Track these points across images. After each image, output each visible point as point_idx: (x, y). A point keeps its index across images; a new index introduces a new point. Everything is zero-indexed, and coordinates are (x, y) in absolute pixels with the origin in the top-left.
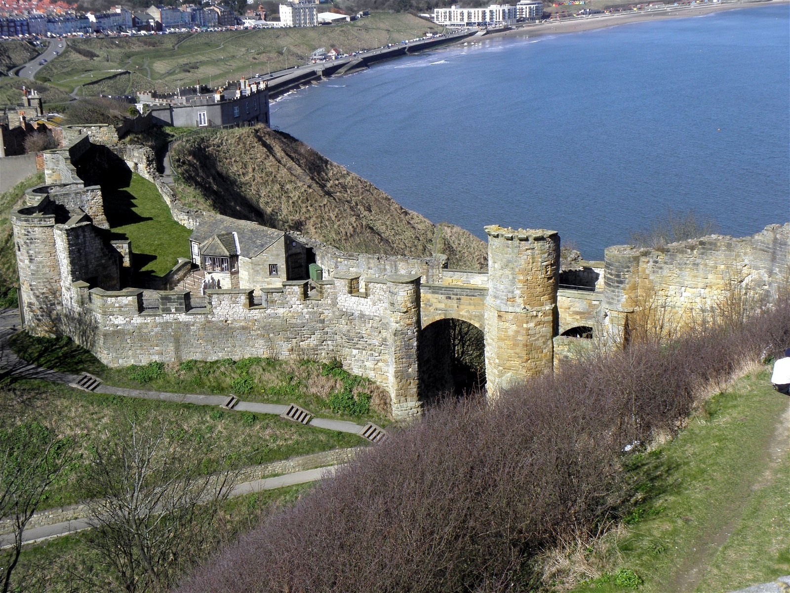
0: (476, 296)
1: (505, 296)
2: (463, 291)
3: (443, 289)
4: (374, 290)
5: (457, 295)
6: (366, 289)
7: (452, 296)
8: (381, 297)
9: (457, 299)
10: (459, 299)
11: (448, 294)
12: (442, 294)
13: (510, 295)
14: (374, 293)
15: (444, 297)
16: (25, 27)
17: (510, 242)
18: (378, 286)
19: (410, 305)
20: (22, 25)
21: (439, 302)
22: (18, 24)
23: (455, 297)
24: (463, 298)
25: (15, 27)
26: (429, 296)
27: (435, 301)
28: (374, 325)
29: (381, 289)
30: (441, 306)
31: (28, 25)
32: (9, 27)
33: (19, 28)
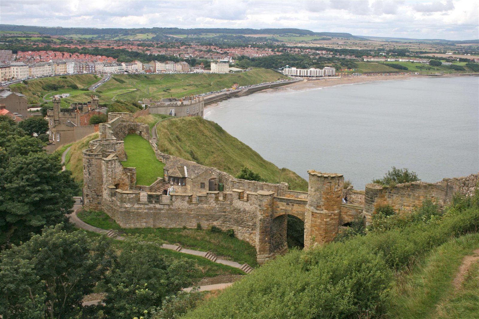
0: (301, 204)
1: (316, 205)
2: (295, 202)
3: (285, 200)
4: (251, 198)
6: (247, 198)
8: (254, 202)
10: (293, 205)
11: (287, 202)
14: (251, 200)
15: (285, 203)
16: (94, 68)
17: (319, 179)
18: (253, 196)
19: (268, 206)
20: (92, 67)
21: (283, 206)
22: (91, 66)
23: (291, 204)
24: (295, 205)
25: (89, 67)
26: (278, 203)
27: (281, 205)
28: (250, 216)
29: (255, 198)
30: (284, 208)
31: (95, 67)
32: (86, 68)
33: (90, 68)
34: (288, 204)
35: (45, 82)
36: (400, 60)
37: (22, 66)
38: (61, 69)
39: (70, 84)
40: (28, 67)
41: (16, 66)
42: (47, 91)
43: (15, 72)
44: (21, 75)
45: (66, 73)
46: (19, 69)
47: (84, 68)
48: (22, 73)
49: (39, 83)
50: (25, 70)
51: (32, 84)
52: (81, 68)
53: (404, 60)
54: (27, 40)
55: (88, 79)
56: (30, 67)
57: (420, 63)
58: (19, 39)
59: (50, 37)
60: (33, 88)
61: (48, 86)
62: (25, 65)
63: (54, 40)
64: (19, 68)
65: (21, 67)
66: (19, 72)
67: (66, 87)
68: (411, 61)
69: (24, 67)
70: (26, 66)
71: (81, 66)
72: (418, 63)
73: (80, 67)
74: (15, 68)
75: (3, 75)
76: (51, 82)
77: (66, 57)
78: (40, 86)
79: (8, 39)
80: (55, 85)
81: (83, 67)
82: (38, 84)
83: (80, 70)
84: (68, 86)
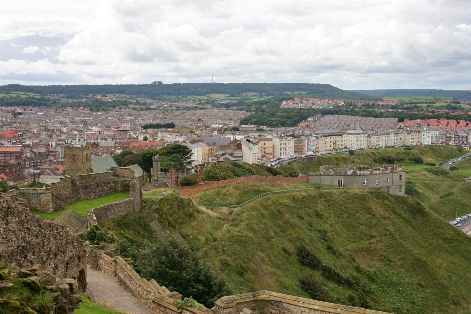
16: (465, 139)
20: (463, 137)
22: (461, 137)
25: (459, 138)
31: (467, 137)
32: (455, 138)
33: (461, 139)
35: (379, 153)
37: (359, 134)
38: (412, 139)
39: (414, 157)
40: (367, 135)
41: (351, 134)
42: (378, 164)
43: (350, 141)
44: (356, 145)
45: (419, 144)
46: (355, 138)
47: (453, 139)
48: (357, 143)
49: (370, 154)
50: (362, 139)
51: (359, 155)
52: (448, 139)
54: (428, 106)
55: (447, 152)
56: (369, 136)
58: (419, 105)
59: (459, 103)
60: (359, 159)
61: (382, 158)
62: (362, 133)
63: (463, 106)
64: (355, 136)
65: (357, 136)
66: (355, 141)
67: (407, 160)
69: (362, 135)
70: (364, 134)
71: (449, 136)
73: (446, 137)
74: (351, 136)
75: (332, 144)
76: (387, 154)
77: (461, 126)
78: (371, 158)
79: (405, 106)
80: (390, 157)
81: (450, 137)
82: (368, 155)
83: (446, 140)
84: (409, 159)
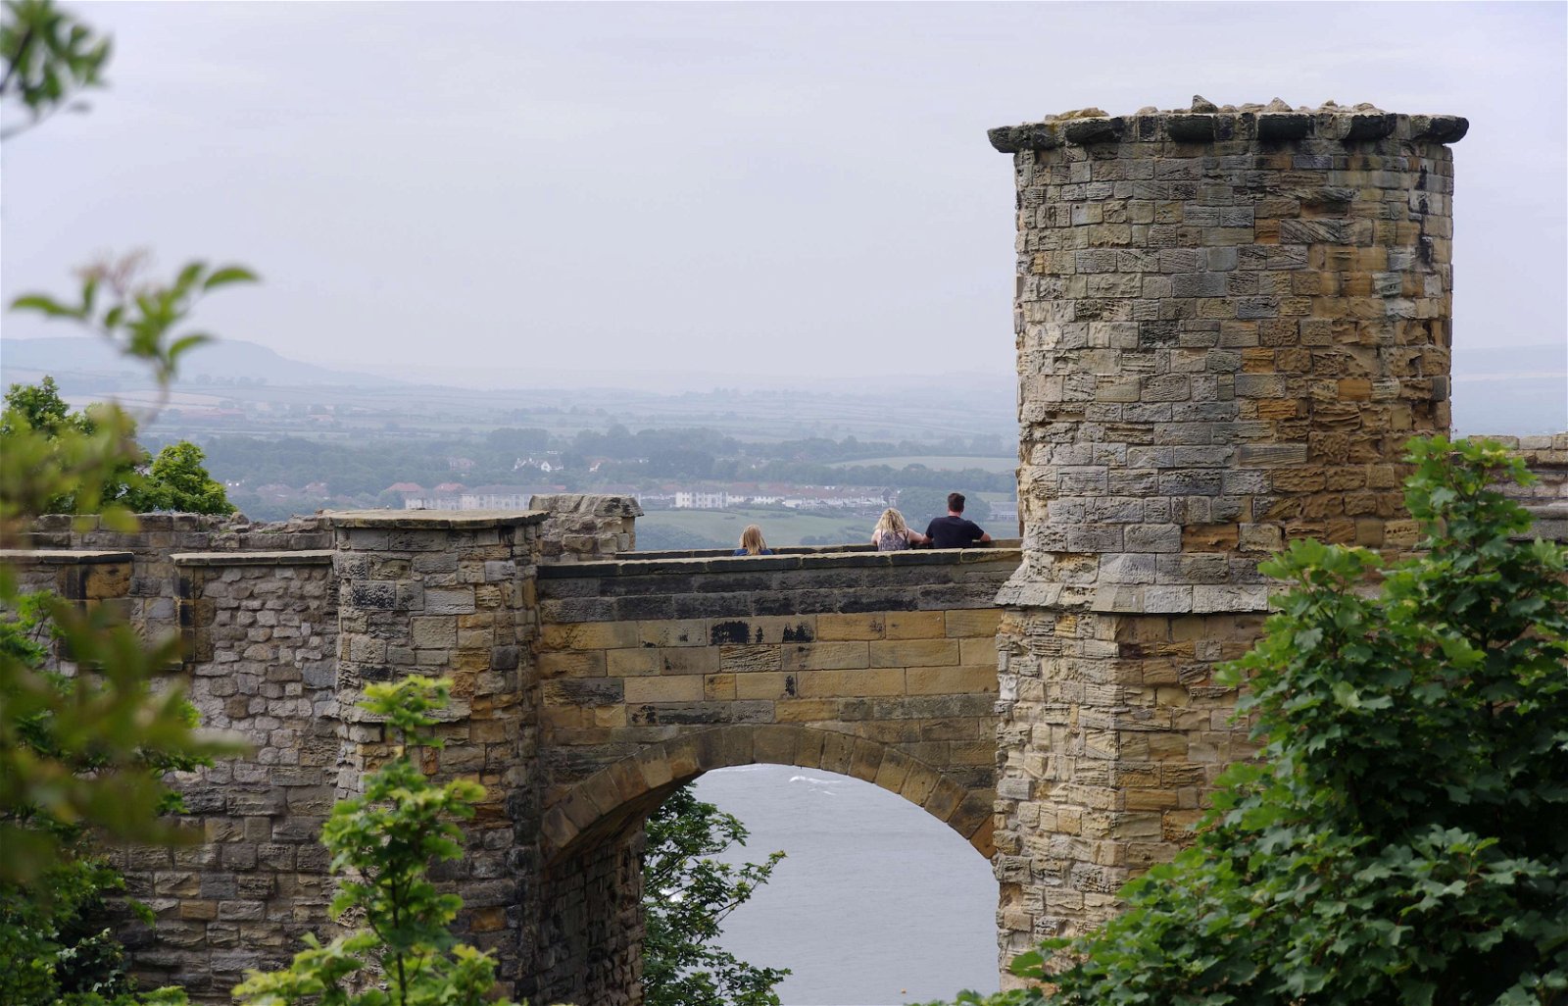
0: (911, 606)
1: (1165, 516)
2: (829, 583)
3: (697, 580)
4: (243, 618)
5: (785, 608)
6: (185, 616)
7: (754, 623)
8: (285, 654)
9: (788, 636)
10: (800, 636)
11: (729, 612)
12: (685, 612)
13: (1201, 509)
14: (237, 639)
15: (697, 629)
17: (1197, 163)
18: (274, 583)
19: (488, 683)
21: (669, 668)
23: (772, 626)
24: (826, 626)
26: (597, 634)
27: (637, 660)
28: (235, 854)
29: (288, 601)
30: (681, 690)
34: (739, 633)
36: (682, 499)
53: (707, 500)
57: (833, 513)
68: (758, 500)
72: (818, 513)
